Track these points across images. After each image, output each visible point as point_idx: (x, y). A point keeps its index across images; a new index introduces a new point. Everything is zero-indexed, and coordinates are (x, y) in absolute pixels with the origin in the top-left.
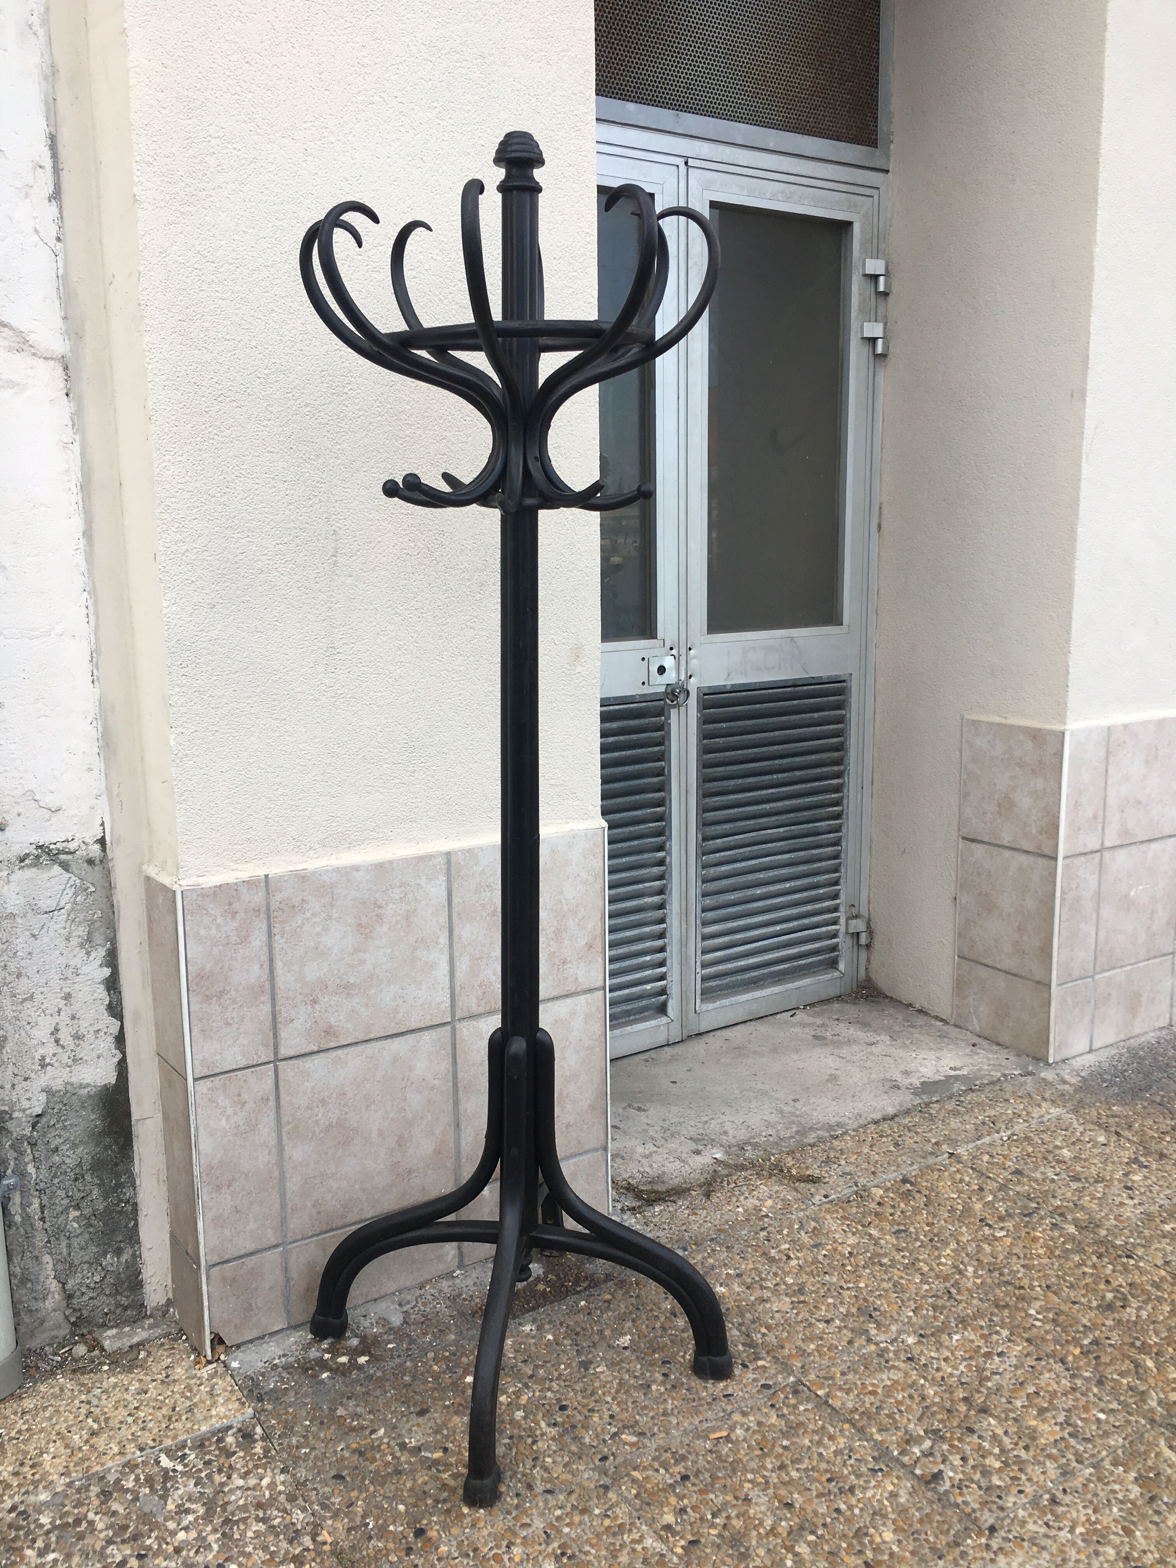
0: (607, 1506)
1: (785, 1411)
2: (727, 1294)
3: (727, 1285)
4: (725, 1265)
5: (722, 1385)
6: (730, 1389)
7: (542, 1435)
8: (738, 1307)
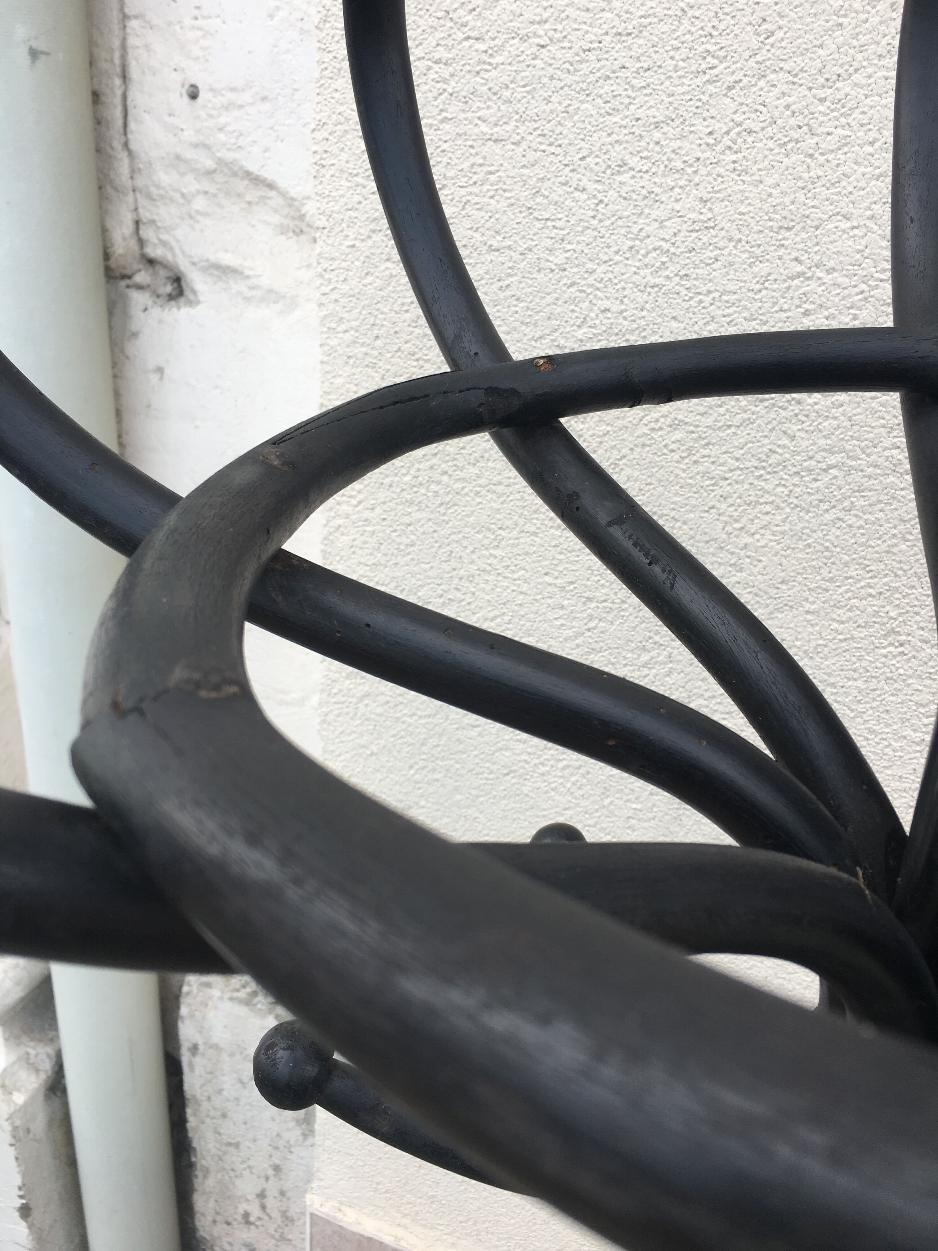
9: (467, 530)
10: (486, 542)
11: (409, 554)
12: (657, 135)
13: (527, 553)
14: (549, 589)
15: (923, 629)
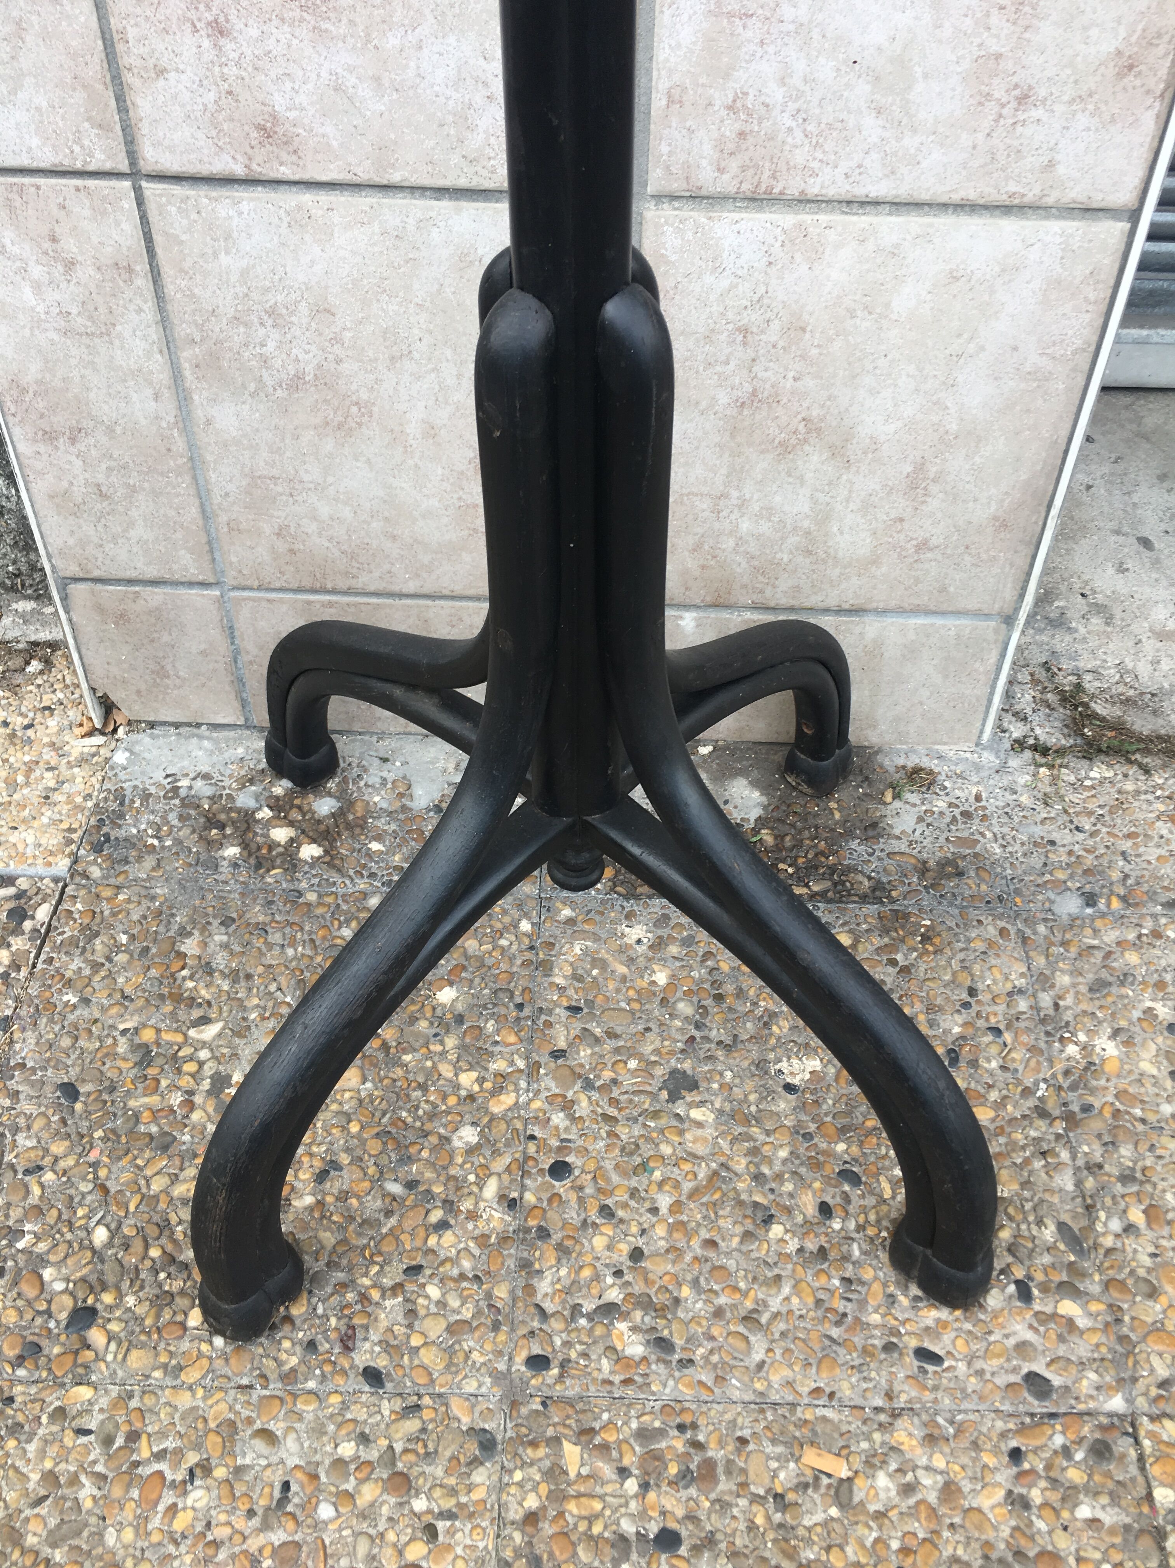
0: (449, 1504)
1: (1036, 1496)
2: (1111, 1067)
3: (1129, 1043)
4: (1160, 985)
5: (933, 1314)
6: (947, 1337)
7: (473, 1216)
8: (1117, 1113)
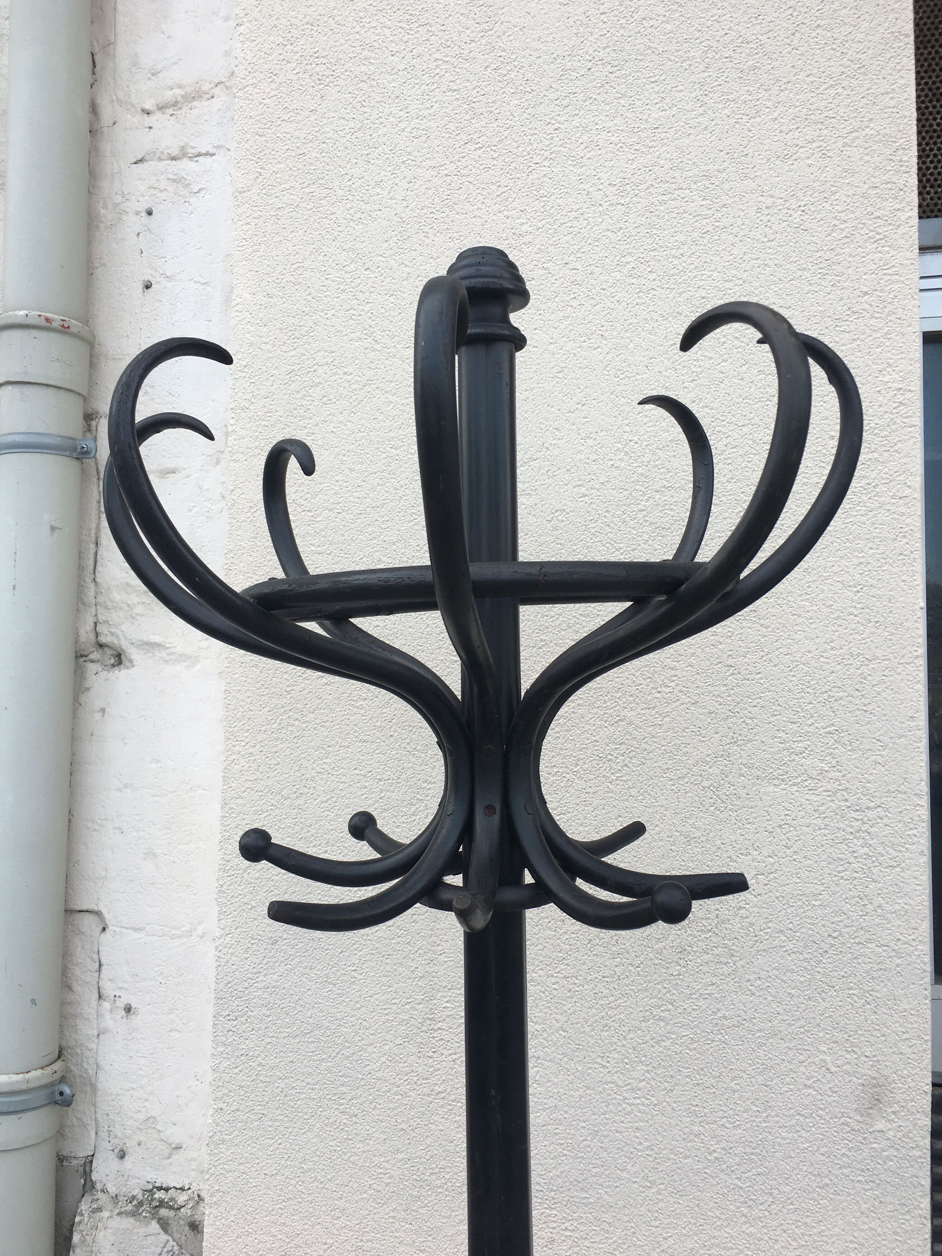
9: (310, 750)
10: (321, 755)
11: (276, 770)
12: (394, 547)
13: (344, 759)
14: (358, 777)
15: (547, 767)
